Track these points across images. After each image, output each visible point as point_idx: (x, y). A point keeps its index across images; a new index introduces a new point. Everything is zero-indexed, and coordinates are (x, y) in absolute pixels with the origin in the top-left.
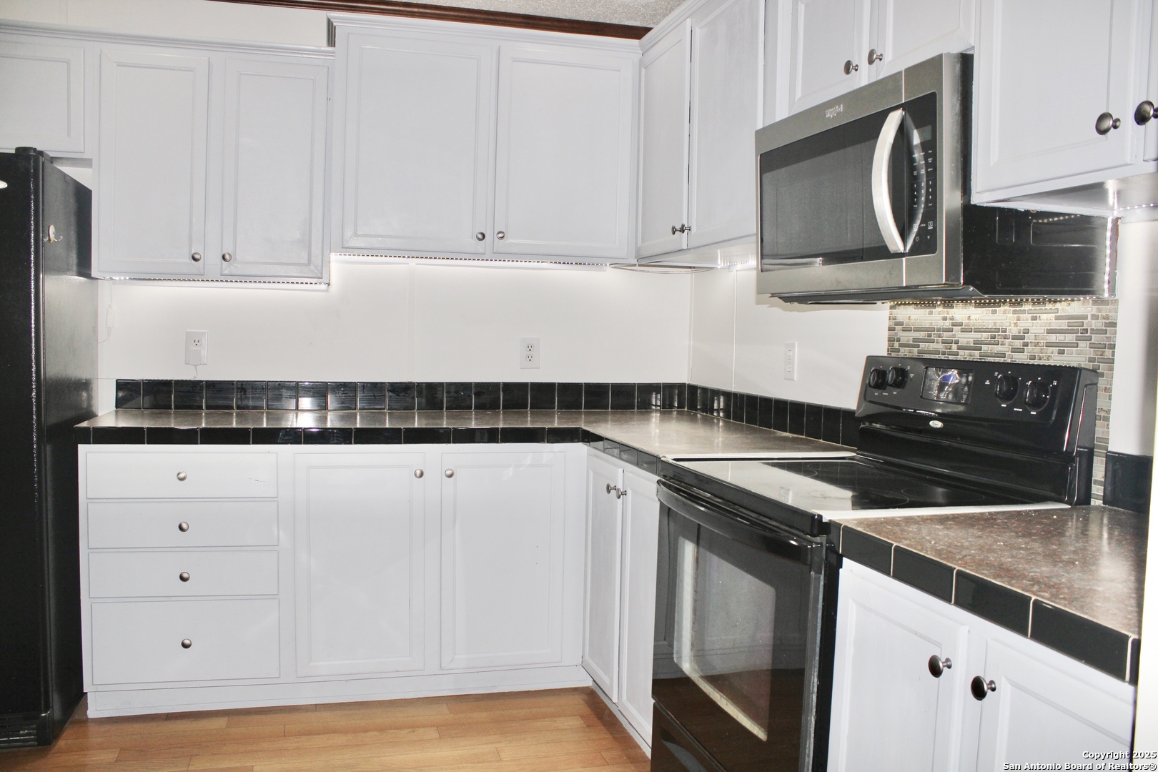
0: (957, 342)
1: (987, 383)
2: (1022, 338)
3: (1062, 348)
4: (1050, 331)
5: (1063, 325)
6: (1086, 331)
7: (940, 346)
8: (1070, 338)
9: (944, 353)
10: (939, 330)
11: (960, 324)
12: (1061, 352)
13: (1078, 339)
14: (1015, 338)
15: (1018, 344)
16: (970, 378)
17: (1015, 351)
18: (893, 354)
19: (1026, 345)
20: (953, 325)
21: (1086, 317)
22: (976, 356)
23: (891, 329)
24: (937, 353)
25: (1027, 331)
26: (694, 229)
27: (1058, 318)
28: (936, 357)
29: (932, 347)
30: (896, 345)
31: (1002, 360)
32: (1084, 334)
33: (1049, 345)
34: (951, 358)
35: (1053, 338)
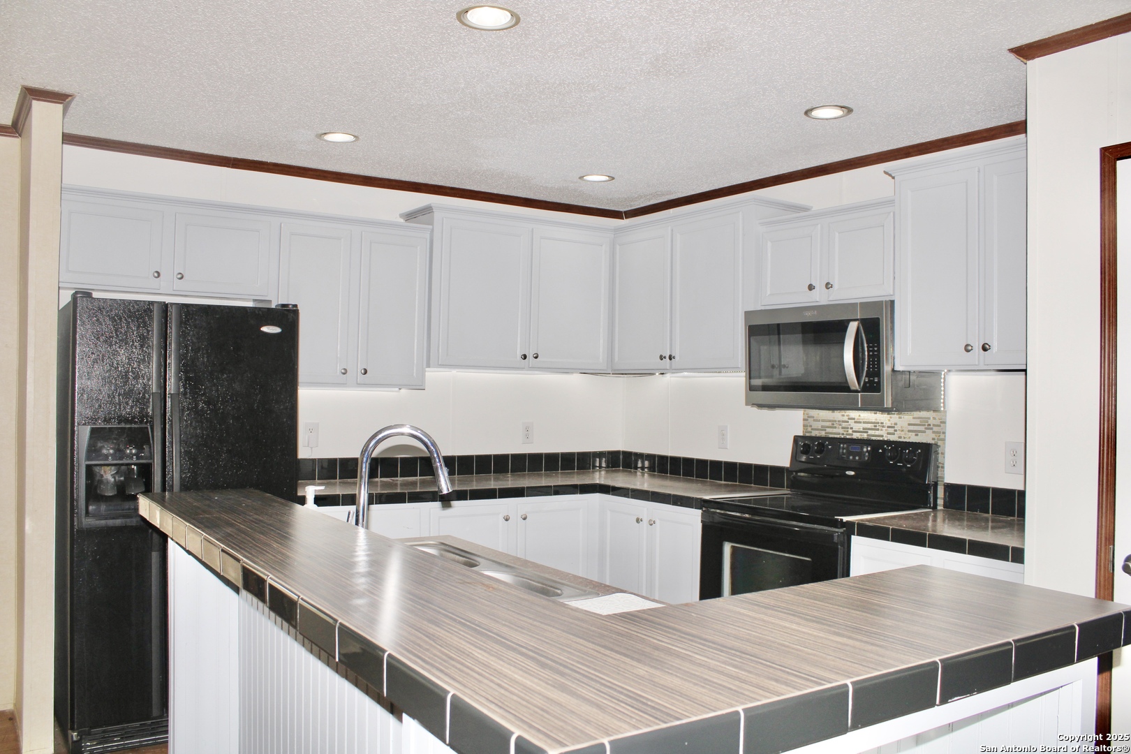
0: (852, 428)
1: (880, 451)
2: (893, 427)
3: (917, 433)
4: (909, 425)
5: (918, 421)
6: (929, 425)
7: (841, 431)
8: (922, 428)
9: (843, 434)
10: (839, 421)
11: (854, 419)
12: (917, 435)
13: (926, 428)
14: (888, 427)
15: (891, 430)
16: (869, 449)
17: (888, 434)
18: (807, 435)
19: (896, 431)
20: (849, 419)
21: (929, 418)
22: (865, 436)
23: (804, 420)
24: (839, 434)
25: (896, 424)
26: (677, 358)
27: (914, 418)
28: (838, 436)
29: (835, 430)
30: (809, 429)
31: (881, 439)
32: (929, 427)
33: (909, 431)
34: (848, 437)
35: (912, 428)
